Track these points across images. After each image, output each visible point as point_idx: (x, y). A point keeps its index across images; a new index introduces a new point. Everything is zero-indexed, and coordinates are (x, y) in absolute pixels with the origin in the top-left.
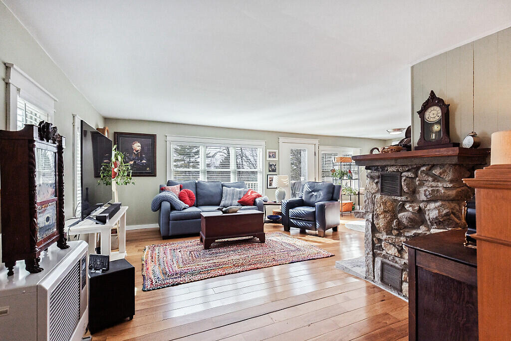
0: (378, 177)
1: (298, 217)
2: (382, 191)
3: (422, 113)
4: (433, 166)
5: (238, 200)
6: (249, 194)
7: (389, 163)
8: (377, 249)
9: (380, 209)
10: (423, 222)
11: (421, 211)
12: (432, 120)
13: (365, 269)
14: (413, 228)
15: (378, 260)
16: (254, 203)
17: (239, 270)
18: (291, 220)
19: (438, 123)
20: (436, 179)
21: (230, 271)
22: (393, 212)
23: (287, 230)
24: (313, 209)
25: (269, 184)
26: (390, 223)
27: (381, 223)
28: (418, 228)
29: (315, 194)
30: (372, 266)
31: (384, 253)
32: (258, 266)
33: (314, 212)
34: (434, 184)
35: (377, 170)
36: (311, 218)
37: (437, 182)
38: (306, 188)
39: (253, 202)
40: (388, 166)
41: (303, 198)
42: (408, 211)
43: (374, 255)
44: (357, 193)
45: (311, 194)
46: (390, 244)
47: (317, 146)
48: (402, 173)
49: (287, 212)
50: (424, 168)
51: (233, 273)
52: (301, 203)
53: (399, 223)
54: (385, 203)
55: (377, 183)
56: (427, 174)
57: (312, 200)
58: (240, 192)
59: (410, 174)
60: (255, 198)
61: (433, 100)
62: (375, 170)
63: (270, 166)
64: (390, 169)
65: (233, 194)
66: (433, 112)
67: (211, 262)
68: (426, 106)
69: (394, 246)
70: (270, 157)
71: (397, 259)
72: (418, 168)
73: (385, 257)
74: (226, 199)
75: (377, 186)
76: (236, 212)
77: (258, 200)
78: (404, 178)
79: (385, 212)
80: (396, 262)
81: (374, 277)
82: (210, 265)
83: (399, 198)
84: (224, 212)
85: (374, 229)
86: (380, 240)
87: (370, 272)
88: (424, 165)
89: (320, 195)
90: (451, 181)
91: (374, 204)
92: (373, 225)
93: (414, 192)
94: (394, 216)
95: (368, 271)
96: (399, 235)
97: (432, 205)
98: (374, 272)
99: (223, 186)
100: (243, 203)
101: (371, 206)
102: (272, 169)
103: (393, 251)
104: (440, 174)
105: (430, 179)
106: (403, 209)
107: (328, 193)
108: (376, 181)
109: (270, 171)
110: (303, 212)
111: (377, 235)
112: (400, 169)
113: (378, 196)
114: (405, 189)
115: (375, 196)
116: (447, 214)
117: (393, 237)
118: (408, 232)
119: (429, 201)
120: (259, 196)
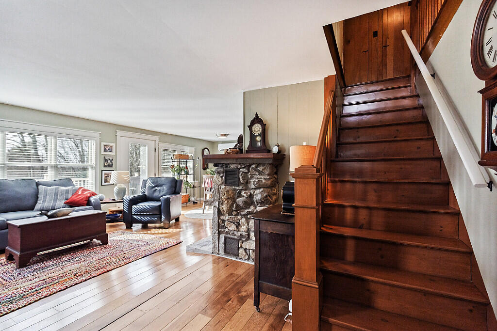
0: (223, 173)
1: (142, 212)
2: (226, 183)
3: (250, 127)
4: (258, 165)
5: (64, 201)
6: (80, 193)
7: (231, 162)
8: (221, 228)
9: (224, 197)
10: (252, 203)
11: (251, 196)
12: (256, 133)
13: (211, 246)
14: (246, 208)
15: (222, 237)
16: (88, 203)
17: (84, 278)
18: (135, 216)
19: (260, 135)
20: (260, 173)
21: (72, 283)
22: (233, 199)
23: (129, 227)
24: (158, 203)
25: (104, 181)
26: (231, 206)
27: (225, 207)
28: (249, 208)
29: (159, 188)
30: (217, 243)
31: (227, 230)
32: (108, 268)
33: (160, 206)
34: (259, 177)
35: (222, 167)
36: (156, 212)
37: (261, 175)
38: (149, 183)
39: (86, 202)
40: (230, 164)
41: (146, 193)
42: (243, 196)
43: (219, 234)
44: (192, 186)
45: (154, 189)
46: (231, 222)
47: (157, 142)
48: (239, 169)
49: (130, 208)
50: (253, 166)
51: (76, 284)
52: (144, 198)
53: (238, 206)
54: (228, 192)
55: (222, 177)
56: (255, 170)
57: (156, 194)
58: (67, 192)
59: (245, 170)
60: (89, 197)
61: (257, 120)
62: (221, 167)
63: (106, 160)
64: (232, 166)
65: (56, 194)
66: (257, 128)
67: (38, 280)
68: (253, 123)
69: (234, 223)
70: (105, 150)
71: (236, 233)
72: (250, 166)
73: (227, 233)
74: (44, 201)
75: (222, 179)
76: (68, 215)
77: (92, 199)
78: (241, 173)
79: (228, 199)
80: (235, 235)
81: (219, 250)
82: (37, 284)
83: (238, 188)
84: (49, 217)
85: (220, 213)
86: (224, 221)
87: (216, 248)
88: (253, 164)
89: (164, 189)
90: (268, 175)
91: (220, 194)
92: (219, 209)
93: (247, 183)
94: (234, 201)
95: (214, 247)
96: (237, 215)
97: (258, 191)
98: (219, 246)
99: (38, 184)
100: (72, 204)
101: (217, 195)
102: (108, 164)
103: (233, 227)
104: (263, 170)
105: (257, 173)
106: (240, 195)
107: (171, 187)
108: (221, 175)
109: (105, 166)
110: (148, 207)
111: (222, 217)
112: (239, 167)
113: (223, 187)
114: (242, 181)
115: (221, 187)
116: (266, 197)
117: (233, 217)
118: (242, 211)
119: (255, 189)
120: (94, 194)
